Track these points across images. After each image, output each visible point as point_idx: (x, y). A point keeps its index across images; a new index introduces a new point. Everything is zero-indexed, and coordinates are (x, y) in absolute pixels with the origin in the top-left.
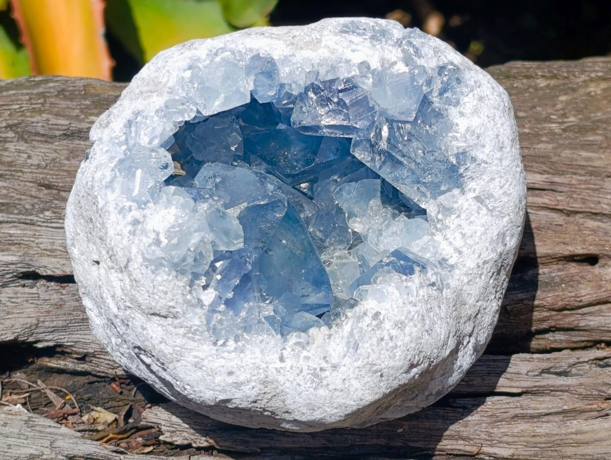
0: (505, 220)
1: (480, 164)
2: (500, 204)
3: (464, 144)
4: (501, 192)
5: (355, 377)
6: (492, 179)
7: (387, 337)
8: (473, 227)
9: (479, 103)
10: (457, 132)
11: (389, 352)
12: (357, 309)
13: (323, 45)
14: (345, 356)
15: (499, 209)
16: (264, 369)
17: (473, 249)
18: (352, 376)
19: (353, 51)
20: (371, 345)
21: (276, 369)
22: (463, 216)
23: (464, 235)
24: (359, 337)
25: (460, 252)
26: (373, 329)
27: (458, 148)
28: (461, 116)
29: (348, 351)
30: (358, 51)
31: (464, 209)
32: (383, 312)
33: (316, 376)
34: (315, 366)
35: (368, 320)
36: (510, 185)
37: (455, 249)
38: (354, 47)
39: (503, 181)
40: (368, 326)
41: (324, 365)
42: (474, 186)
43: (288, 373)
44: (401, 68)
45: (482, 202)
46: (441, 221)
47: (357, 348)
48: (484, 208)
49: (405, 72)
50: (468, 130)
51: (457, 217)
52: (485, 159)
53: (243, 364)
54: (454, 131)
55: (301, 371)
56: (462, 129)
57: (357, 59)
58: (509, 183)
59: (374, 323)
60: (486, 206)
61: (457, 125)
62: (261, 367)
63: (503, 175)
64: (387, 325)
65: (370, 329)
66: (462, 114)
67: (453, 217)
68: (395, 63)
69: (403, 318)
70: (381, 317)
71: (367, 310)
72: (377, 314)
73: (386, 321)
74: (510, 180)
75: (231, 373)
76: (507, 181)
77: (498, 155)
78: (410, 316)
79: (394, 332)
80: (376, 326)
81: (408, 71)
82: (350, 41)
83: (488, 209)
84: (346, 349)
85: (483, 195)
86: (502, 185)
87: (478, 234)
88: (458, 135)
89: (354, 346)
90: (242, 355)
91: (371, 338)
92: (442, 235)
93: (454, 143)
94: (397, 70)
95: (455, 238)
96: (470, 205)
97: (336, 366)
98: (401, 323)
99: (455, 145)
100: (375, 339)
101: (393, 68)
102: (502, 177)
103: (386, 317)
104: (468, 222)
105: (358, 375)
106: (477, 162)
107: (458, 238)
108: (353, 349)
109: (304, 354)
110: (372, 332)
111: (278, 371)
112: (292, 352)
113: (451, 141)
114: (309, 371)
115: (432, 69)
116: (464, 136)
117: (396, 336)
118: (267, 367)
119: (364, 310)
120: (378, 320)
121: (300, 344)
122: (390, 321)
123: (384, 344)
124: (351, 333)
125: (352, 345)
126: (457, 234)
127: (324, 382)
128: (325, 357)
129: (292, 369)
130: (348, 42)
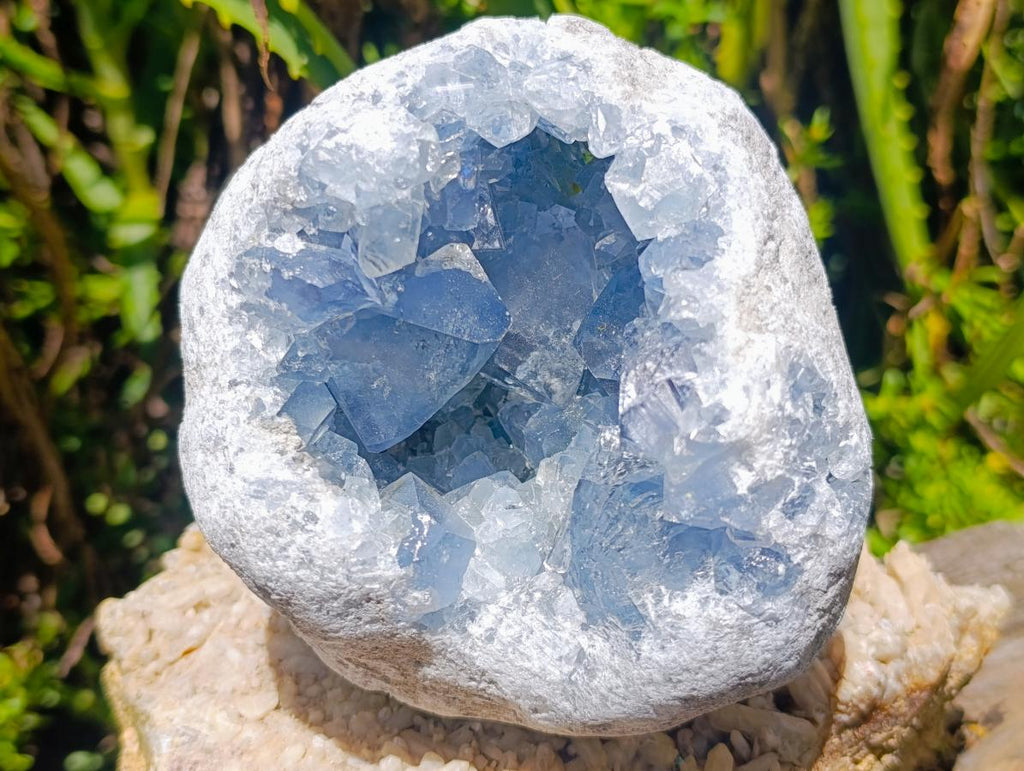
0: (567, 704)
1: (632, 648)
2: (586, 693)
3: (653, 615)
4: (604, 691)
5: (223, 504)
6: (617, 673)
7: (282, 541)
8: (534, 653)
9: (735, 630)
10: (670, 600)
11: (262, 549)
12: (319, 485)
13: (753, 335)
14: (245, 481)
15: (577, 693)
16: (214, 359)
17: (503, 659)
18: (222, 498)
19: (746, 389)
20: (264, 519)
21: (217, 379)
22: (548, 634)
23: (518, 641)
24: (271, 496)
25: (490, 639)
26: (288, 517)
27: (644, 605)
28: (700, 601)
29: (251, 483)
30: (748, 396)
31: (559, 634)
32: (318, 528)
33: (216, 444)
34: (227, 438)
35: (303, 505)
36: (620, 704)
37: (492, 629)
38: (756, 388)
39: (622, 690)
40: (293, 507)
41: (232, 450)
42: (597, 646)
43: (214, 399)
44: (743, 480)
45: (579, 661)
46: (531, 600)
47: (257, 497)
48: (571, 668)
49: (735, 487)
50: (679, 617)
51: (544, 624)
52: (643, 654)
53: (215, 326)
54: (671, 594)
55: (219, 418)
56: (678, 606)
57: (729, 398)
58: (623, 702)
59: (299, 517)
60: (575, 670)
61: (684, 598)
62: (215, 354)
63: (631, 689)
64: (300, 538)
65: (288, 512)
66: (704, 603)
67: (542, 617)
68: (751, 469)
69: (320, 562)
70: (310, 527)
71: (318, 501)
72: (312, 518)
73: (305, 536)
74: (628, 703)
75: (202, 310)
76: (624, 699)
77: (657, 677)
78: (327, 574)
79: (292, 552)
80: (295, 522)
81: (740, 492)
82: (768, 381)
83: (571, 674)
84: (252, 479)
85: (589, 661)
86: (614, 690)
87: (527, 665)
88: (666, 601)
89: (259, 492)
90: (226, 320)
91: (275, 516)
92: (509, 605)
93: (649, 599)
94: (736, 474)
95: (510, 626)
96: (567, 643)
97: (231, 470)
98: (311, 561)
99: (646, 601)
100: (274, 522)
101: (739, 467)
102: (627, 687)
103: (311, 534)
104: (541, 644)
105: (226, 507)
106: (633, 643)
107: (511, 632)
108: (255, 491)
109: (244, 416)
110: (284, 517)
111: (215, 382)
112: (243, 398)
113: (652, 592)
114: (220, 431)
115: (768, 537)
116: (668, 614)
117: (288, 557)
118: (216, 364)
119: (318, 496)
120: (304, 523)
121: (260, 406)
122: (308, 541)
123: (271, 539)
124: (277, 483)
125: (261, 490)
126: (517, 628)
127: (210, 458)
128: (242, 450)
129: (220, 403)
130: (765, 379)
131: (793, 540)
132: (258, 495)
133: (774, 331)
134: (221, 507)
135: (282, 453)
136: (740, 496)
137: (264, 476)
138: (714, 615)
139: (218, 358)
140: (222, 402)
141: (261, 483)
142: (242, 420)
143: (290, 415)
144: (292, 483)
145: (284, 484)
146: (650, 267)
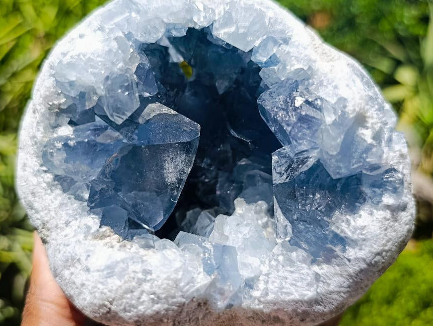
0: (319, 307)
1: (344, 258)
2: (328, 295)
3: (349, 233)
4: (337, 289)
5: (92, 291)
6: (341, 275)
7: (136, 294)
8: (293, 289)
9: (391, 220)
10: (354, 221)
11: (127, 305)
12: (142, 252)
13: (331, 63)
14: (98, 271)
15: (323, 298)
16: (51, 216)
17: (277, 302)
18: (90, 288)
19: (347, 86)
20: (120, 287)
21: (57, 224)
22: (296, 276)
23: (281, 288)
24: (119, 271)
25: (267, 294)
26: (134, 278)
27: (342, 231)
28: (369, 214)
29: (103, 271)
30: (350, 89)
31: (301, 272)
32: (154, 276)
33: (73, 260)
34: (78, 253)
35: (138, 267)
36: (348, 291)
37: (265, 288)
38: (351, 84)
39: (347, 284)
40: (133, 272)
41: (83, 259)
42: (324, 269)
43: (61, 237)
44: (367, 136)
45: (318, 280)
46: (279, 262)
47: (109, 277)
48: (315, 286)
49: (365, 141)
50: (363, 228)
51: (290, 271)
52: (351, 258)
53: (44, 198)
54: (353, 218)
55: (68, 245)
56: (360, 222)
57: (344, 92)
59: (140, 276)
60: (318, 286)
61: (360, 216)
62: (51, 212)
64: (146, 287)
65: (132, 275)
66: (371, 214)
67: (289, 268)
68: (367, 128)
69: (163, 296)
70: (149, 277)
71: (146, 261)
72: (147, 272)
73: (149, 284)
74: (352, 288)
75: (33, 193)
76: (349, 287)
77: (364, 266)
78: (171, 301)
79: (145, 298)
80: (139, 279)
81: (369, 142)
82: (353, 80)
83: (316, 289)
84: (103, 268)
85: (323, 278)
86: (343, 286)
87: (292, 297)
88: (353, 223)
89: (110, 273)
90: (49, 191)
91: (126, 282)
92: (268, 271)
93: (344, 226)
94: (363, 134)
95: (274, 282)
96: (308, 274)
97: (88, 270)
98: (158, 297)
99: (343, 228)
100: (127, 285)
101: (361, 129)
102: (348, 280)
103: (152, 281)
104: (294, 282)
105: (94, 292)
106: (344, 254)
107: (276, 285)
108: (108, 274)
109: (81, 237)
110: (131, 279)
111: (57, 226)
112: (77, 227)
113: (343, 221)
114: (72, 252)
115: (387, 163)
116: (356, 229)
117: (144, 301)
118: (53, 217)
119: (145, 258)
120: (144, 277)
121: (89, 228)
122: (151, 287)
123: (129, 296)
124: (118, 262)
125: (110, 271)
126: (278, 281)
127: (72, 269)
128: (89, 256)
129: (65, 237)
130: (351, 79)
131: (395, 160)
132: (110, 275)
134: (91, 294)
135: (112, 247)
136: (370, 144)
137: (109, 263)
138: (379, 217)
139: (53, 213)
140: (66, 236)
141: (108, 267)
142: (81, 240)
143: (106, 225)
144: (127, 259)
145: (123, 261)
146: (260, 58)
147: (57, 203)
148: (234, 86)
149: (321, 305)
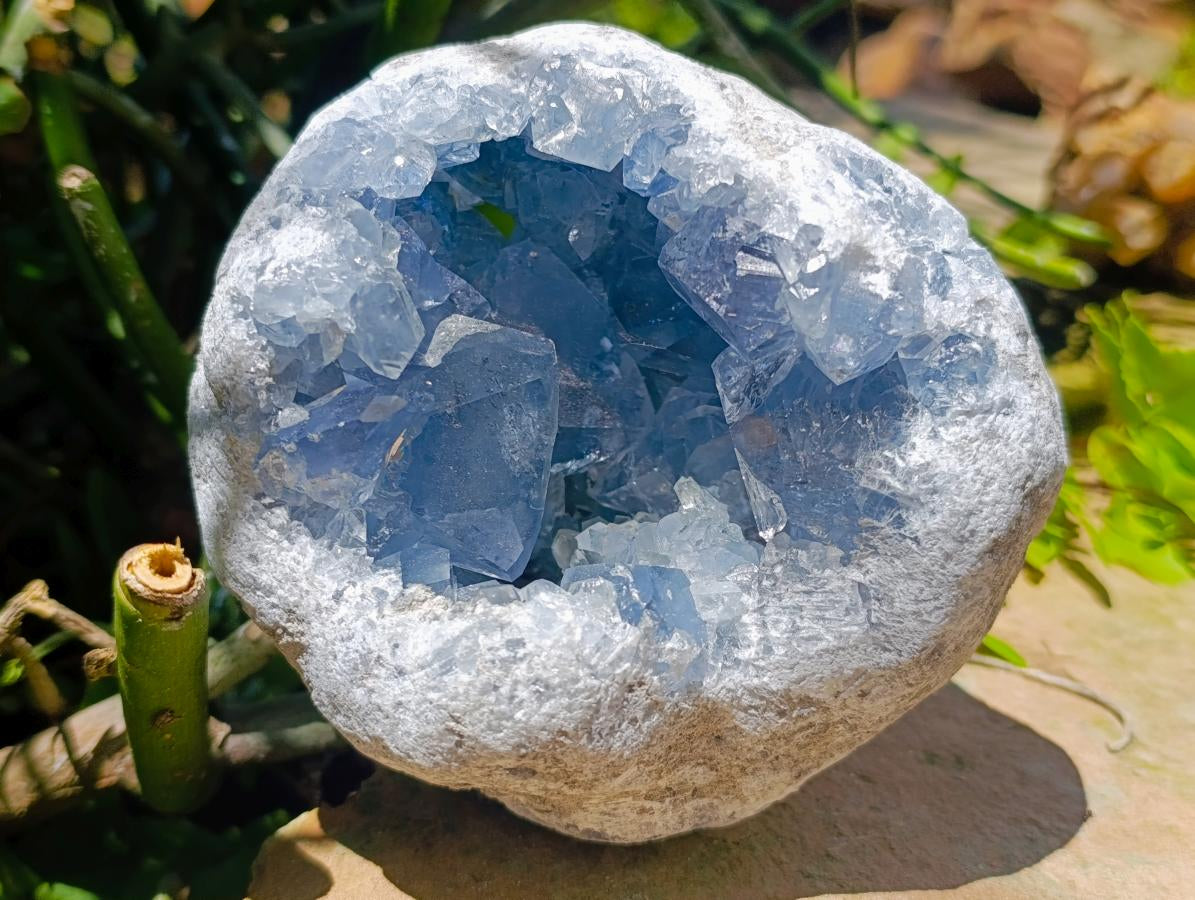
0: (886, 655)
1: (905, 537)
2: (897, 625)
3: (898, 485)
4: (912, 607)
5: (417, 712)
6: (910, 576)
7: (504, 690)
8: (819, 627)
9: (982, 438)
10: (903, 459)
11: (492, 717)
12: (498, 609)
14: (422, 667)
15: (889, 633)
16: (301, 590)
17: (794, 661)
18: (412, 706)
19: (816, 198)
20: (470, 684)
21: (318, 604)
22: (817, 598)
23: (796, 629)
24: (461, 655)
25: (768, 650)
26: (493, 662)
27: (883, 484)
28: (930, 438)
29: (430, 665)
30: (823, 203)
31: (828, 588)
32: (530, 647)
33: (365, 663)
34: (373, 647)
35: (497, 639)
36: (937, 608)
37: (762, 638)
38: (824, 192)
39: (927, 591)
40: (490, 649)
41: (386, 655)
42: (872, 570)
43: (331, 626)
44: (880, 284)
45: (866, 598)
46: (776, 579)
47: (448, 671)
48: (864, 613)
49: (877, 296)
50: (924, 467)
51: (805, 592)
52: (919, 534)
53: (279, 559)
54: (899, 453)
55: (350, 638)
56: (915, 458)
57: (809, 214)
58: (936, 603)
59: (504, 653)
60: (869, 611)
61: (913, 446)
62: (299, 584)
63: (934, 583)
64: (520, 671)
65: (489, 656)
66: (935, 435)
67: (800, 587)
68: (877, 270)
69: (557, 681)
70: (521, 652)
71: (509, 623)
72: (515, 644)
73: (524, 666)
74: (943, 600)
76: (936, 599)
77: (949, 546)
78: (572, 688)
79: (523, 693)
80: (503, 660)
81: (885, 297)
82: (828, 182)
83: (868, 617)
84: (429, 658)
85: (876, 590)
86: (921, 597)
87: (822, 645)
88: (900, 463)
89: (445, 664)
90: (286, 544)
91: (479, 672)
92: (759, 602)
93: (883, 473)
94: (869, 283)
95: (777, 622)
96: (842, 589)
97: (401, 672)
98: (547, 687)
99: (882, 478)
100: (484, 678)
101: (866, 275)
102: (930, 585)
103: (528, 658)
104: (818, 613)
105: (423, 713)
106: (902, 531)
107: (783, 626)
108: (441, 667)
109: (373, 615)
110: (489, 665)
111: (318, 609)
112: (359, 599)
113: (880, 465)
114: (360, 648)
115: (940, 326)
116: (910, 473)
117: (522, 701)
118: (307, 592)
119: (505, 619)
120: (512, 654)
121: (381, 594)
122: (530, 669)
123: (492, 698)
124: (456, 640)
125: (445, 660)
126: (785, 618)
127: (370, 683)
128: (396, 646)
129: (339, 624)
130: (824, 181)
131: (963, 317)
132: (447, 669)
133: (796, 143)
134: (417, 717)
135: (437, 618)
136: (887, 300)
137: (439, 644)
138: (952, 439)
139: (304, 585)
140: (341, 621)
141: (438, 654)
142: (375, 620)
143: (415, 582)
144: (470, 629)
145: (465, 634)
146: (640, 179)
147: (308, 561)
148: (612, 233)
149: (890, 651)
